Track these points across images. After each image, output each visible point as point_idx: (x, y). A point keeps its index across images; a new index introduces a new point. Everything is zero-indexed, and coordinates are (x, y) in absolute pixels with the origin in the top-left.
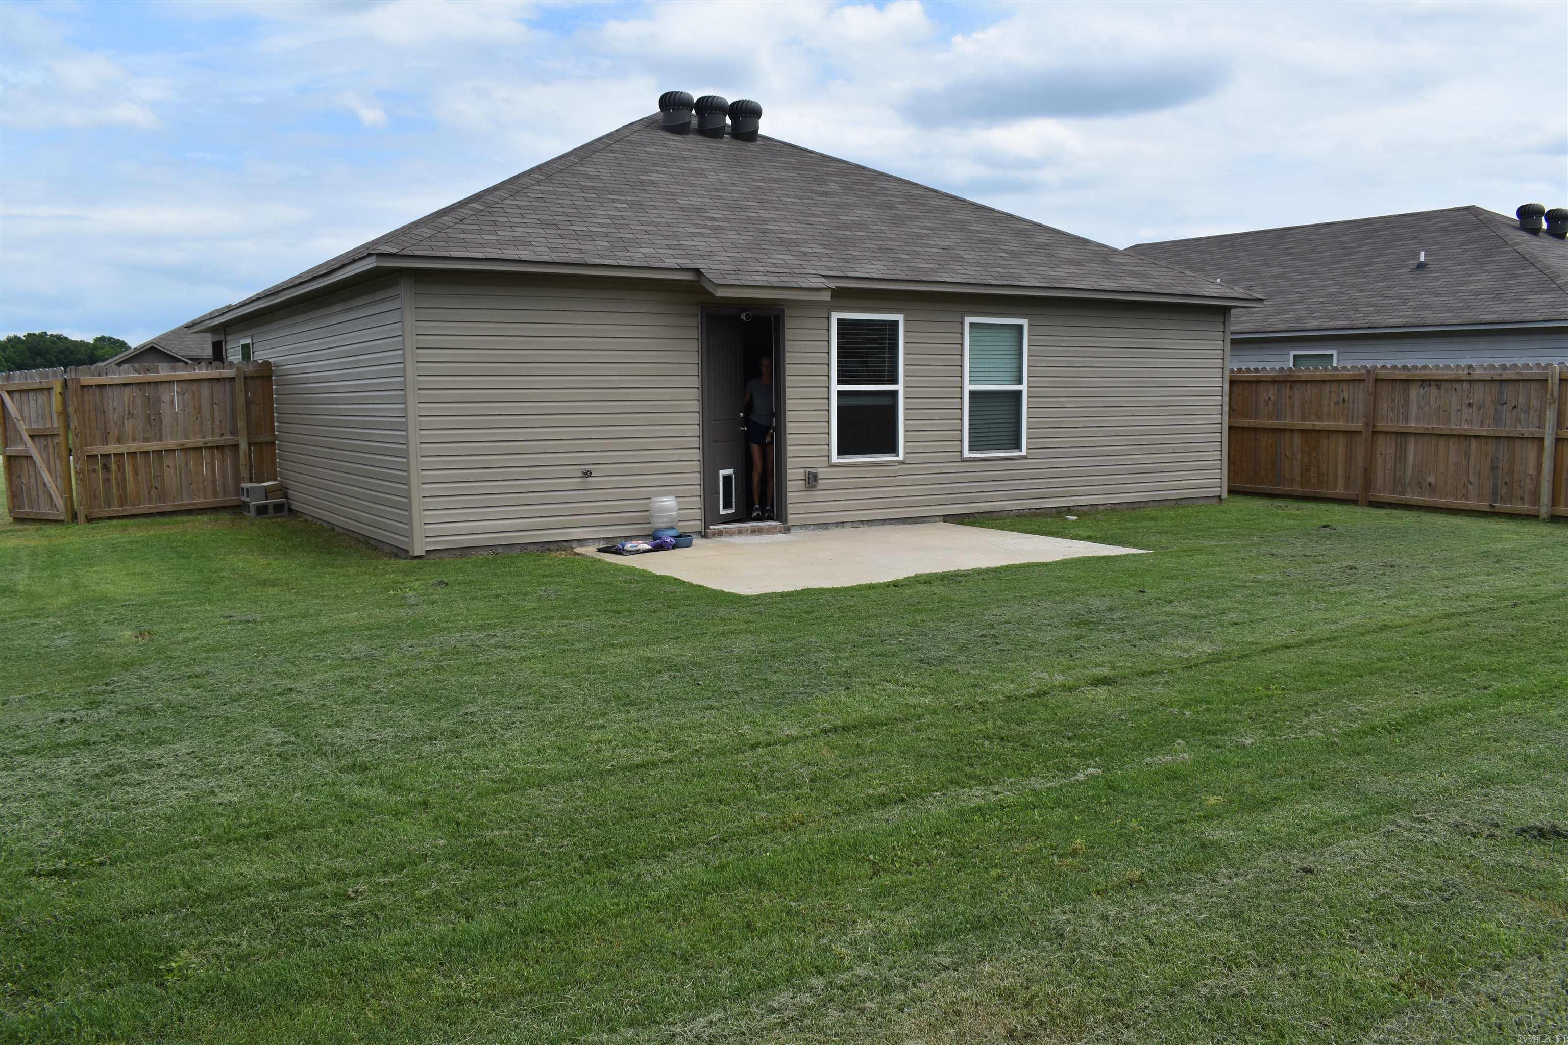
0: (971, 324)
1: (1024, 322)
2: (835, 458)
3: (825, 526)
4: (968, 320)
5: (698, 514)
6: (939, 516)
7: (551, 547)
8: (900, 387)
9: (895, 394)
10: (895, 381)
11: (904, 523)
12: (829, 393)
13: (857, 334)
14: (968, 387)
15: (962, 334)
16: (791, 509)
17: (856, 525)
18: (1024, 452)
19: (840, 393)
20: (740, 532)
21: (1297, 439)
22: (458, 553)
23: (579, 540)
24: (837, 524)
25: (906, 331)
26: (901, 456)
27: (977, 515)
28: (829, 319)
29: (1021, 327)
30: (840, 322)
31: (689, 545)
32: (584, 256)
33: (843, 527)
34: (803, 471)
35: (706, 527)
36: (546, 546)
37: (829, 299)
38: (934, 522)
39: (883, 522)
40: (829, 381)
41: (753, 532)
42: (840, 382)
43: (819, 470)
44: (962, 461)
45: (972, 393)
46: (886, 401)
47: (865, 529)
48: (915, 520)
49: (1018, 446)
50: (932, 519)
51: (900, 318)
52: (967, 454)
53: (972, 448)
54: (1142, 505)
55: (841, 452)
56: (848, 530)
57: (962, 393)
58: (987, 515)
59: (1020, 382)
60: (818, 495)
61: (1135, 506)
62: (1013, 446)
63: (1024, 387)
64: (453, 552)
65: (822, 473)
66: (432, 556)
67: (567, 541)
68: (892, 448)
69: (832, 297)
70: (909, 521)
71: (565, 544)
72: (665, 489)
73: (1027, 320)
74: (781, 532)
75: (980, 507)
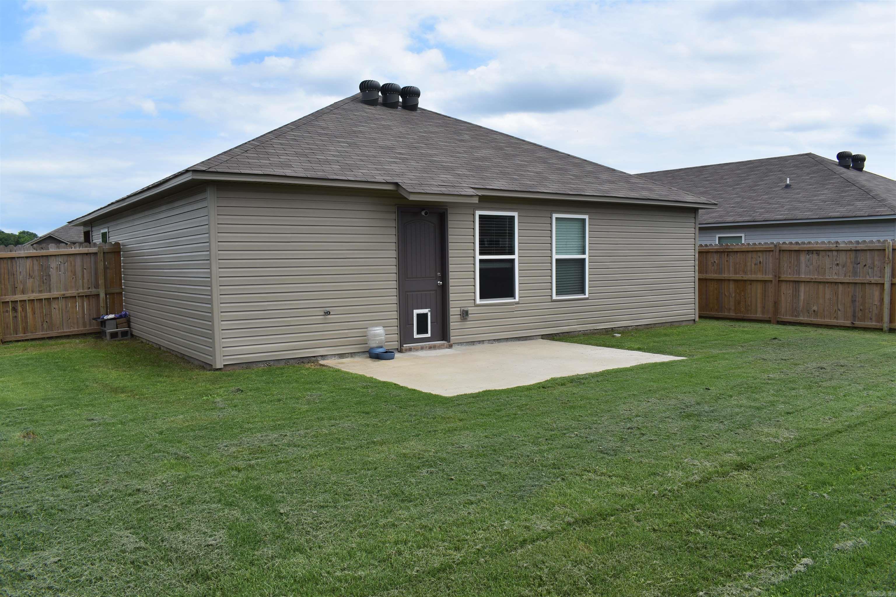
0: (556, 218)
1: (586, 217)
2: (478, 301)
3: (473, 343)
4: (555, 216)
5: (396, 337)
6: (539, 335)
7: (305, 360)
8: (516, 257)
9: (513, 260)
10: (513, 253)
11: (519, 340)
12: (474, 261)
13: (490, 224)
14: (555, 257)
15: (551, 224)
16: (452, 333)
17: (491, 342)
18: (587, 296)
19: (481, 261)
20: (422, 348)
21: (732, 285)
22: (244, 366)
23: (322, 356)
24: (479, 342)
25: (519, 223)
26: (517, 300)
27: (561, 334)
28: (474, 215)
29: (584, 220)
30: (481, 217)
31: (392, 358)
32: (326, 174)
33: (483, 343)
34: (459, 309)
35: (401, 346)
36: (301, 360)
37: (477, 202)
38: (536, 339)
39: (507, 340)
40: (474, 254)
41: (430, 348)
42: (481, 254)
43: (469, 308)
44: (552, 302)
45: (557, 260)
46: (507, 265)
47: (496, 344)
48: (525, 338)
49: (583, 292)
50: (534, 337)
51: (515, 214)
52: (555, 297)
53: (558, 294)
54: (652, 326)
55: (482, 297)
56: (486, 346)
57: (551, 260)
58: (566, 334)
59: (584, 253)
60: (468, 324)
61: (649, 326)
62: (580, 292)
63: (586, 256)
64: (242, 366)
65: (471, 310)
66: (228, 368)
67: (314, 357)
68: (511, 294)
69: (479, 201)
70: (522, 339)
71: (313, 358)
72: (376, 322)
73: (588, 216)
74: (447, 348)
75: (563, 329)
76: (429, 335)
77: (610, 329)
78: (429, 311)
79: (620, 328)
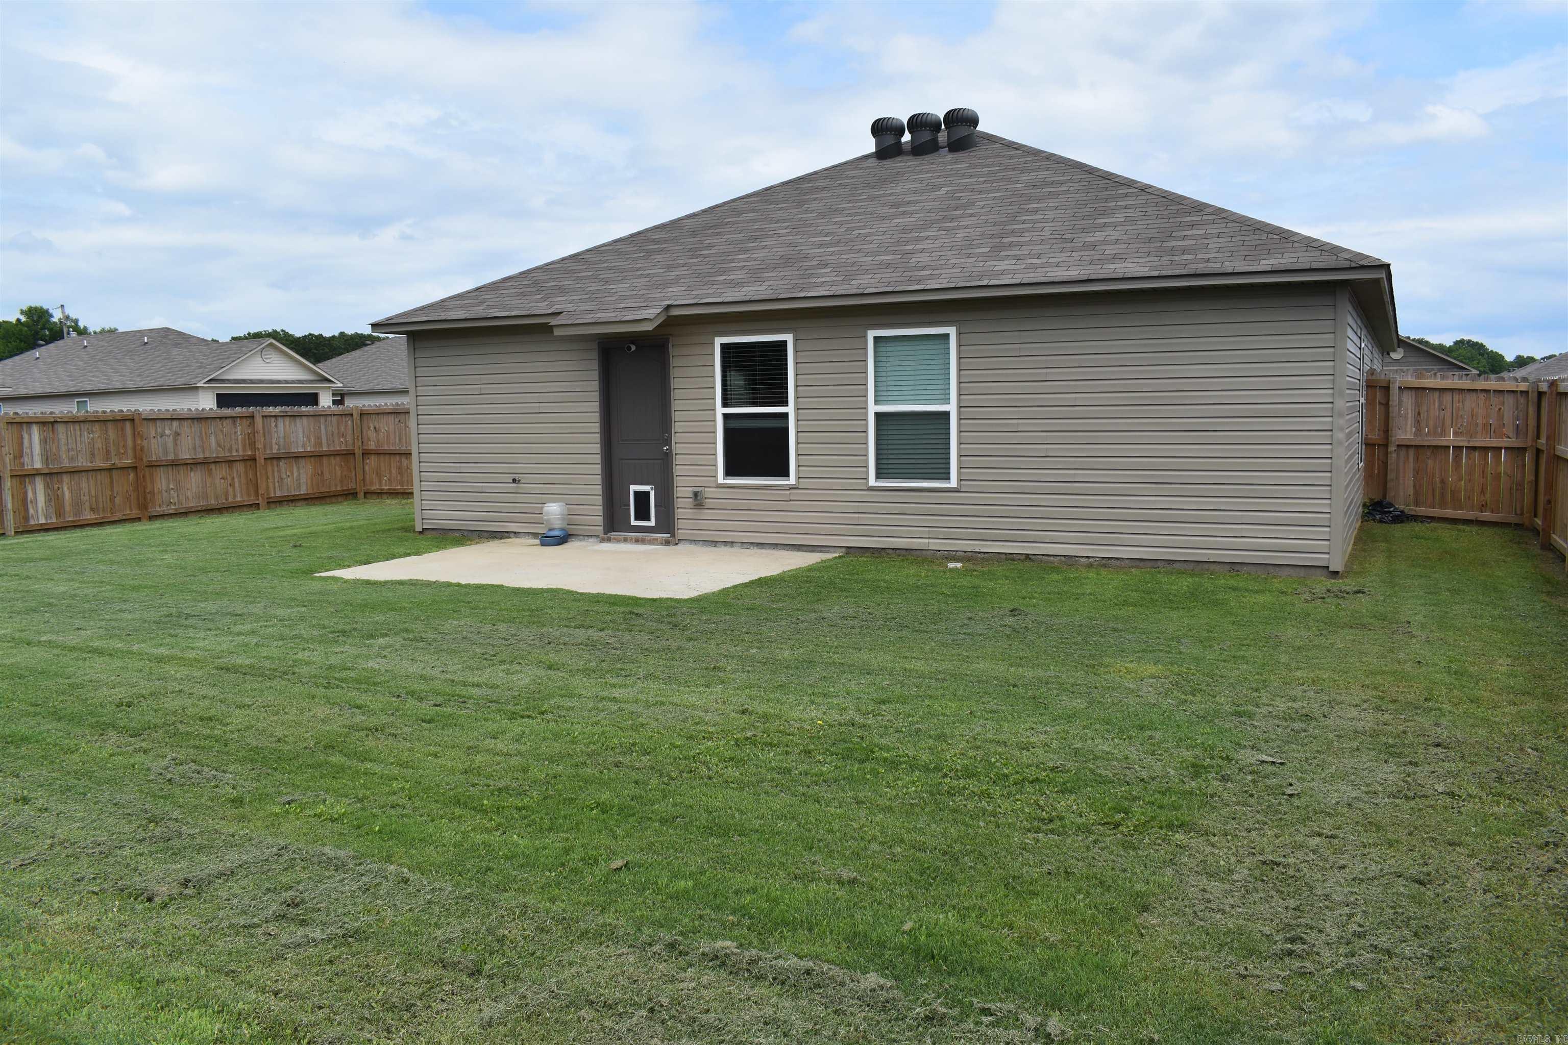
0: (875, 338)
1: (952, 331)
2: (721, 479)
3: (715, 543)
4: (871, 334)
5: (602, 520)
6: (841, 547)
8: (790, 409)
9: (785, 416)
10: (785, 403)
11: (799, 550)
12: (716, 416)
14: (872, 408)
15: (866, 349)
16: (680, 524)
17: (745, 546)
18: (953, 483)
19: (726, 416)
20: (626, 540)
24: (726, 543)
25: (794, 351)
26: (794, 481)
27: (890, 552)
28: (712, 344)
29: (946, 337)
30: (724, 347)
33: (732, 547)
34: (691, 489)
35: (606, 533)
39: (775, 546)
40: (716, 404)
41: (637, 541)
42: (725, 404)
43: (706, 489)
44: (868, 490)
45: (878, 415)
46: (775, 424)
47: (755, 551)
48: (811, 548)
49: (945, 476)
50: (832, 550)
51: (789, 338)
52: (872, 482)
53: (879, 475)
55: (729, 472)
56: (736, 550)
57: (867, 414)
58: (904, 552)
59: (946, 401)
60: (705, 513)
62: (938, 476)
63: (952, 408)
64: (439, 531)
65: (709, 492)
68: (784, 472)
70: (805, 548)
72: (555, 496)
73: (954, 328)
74: (662, 544)
75: (892, 542)
76: (652, 523)
77: (1024, 556)
78: (652, 489)
79: (1052, 558)
